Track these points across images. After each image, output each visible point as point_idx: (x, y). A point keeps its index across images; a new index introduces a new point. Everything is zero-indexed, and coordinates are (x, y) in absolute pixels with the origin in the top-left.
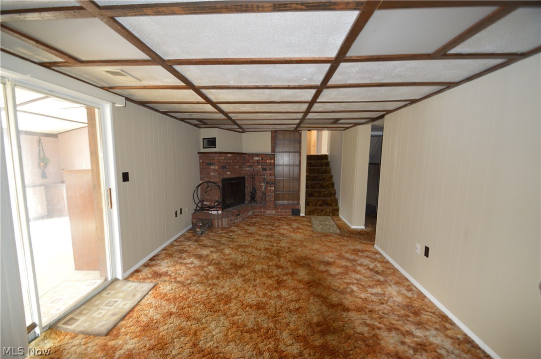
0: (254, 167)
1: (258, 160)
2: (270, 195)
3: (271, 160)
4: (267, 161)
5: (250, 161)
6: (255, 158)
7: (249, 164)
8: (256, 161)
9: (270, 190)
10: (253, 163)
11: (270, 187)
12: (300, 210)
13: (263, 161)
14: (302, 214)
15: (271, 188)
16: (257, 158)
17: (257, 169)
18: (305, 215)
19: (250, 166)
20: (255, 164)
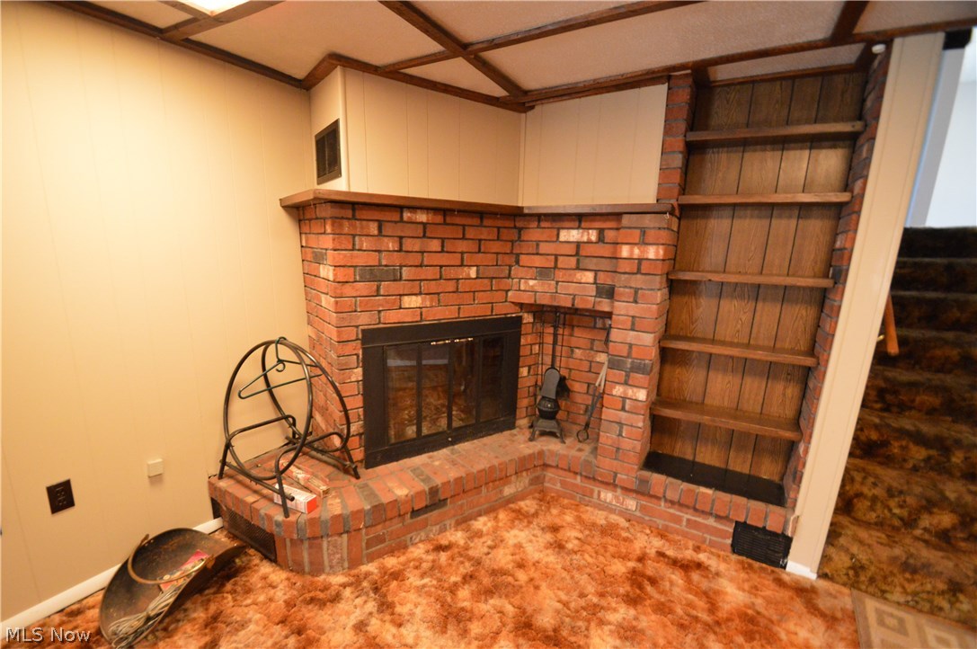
0: (560, 275)
1: (578, 244)
2: (620, 424)
3: (644, 243)
4: (625, 251)
5: (544, 248)
6: (564, 235)
7: (538, 261)
8: (571, 250)
9: (624, 399)
10: (556, 256)
11: (626, 383)
12: (789, 541)
13: (605, 250)
14: (801, 565)
15: (630, 392)
16: (572, 235)
17: (572, 288)
18: (822, 575)
19: (543, 273)
20: (562, 262)
